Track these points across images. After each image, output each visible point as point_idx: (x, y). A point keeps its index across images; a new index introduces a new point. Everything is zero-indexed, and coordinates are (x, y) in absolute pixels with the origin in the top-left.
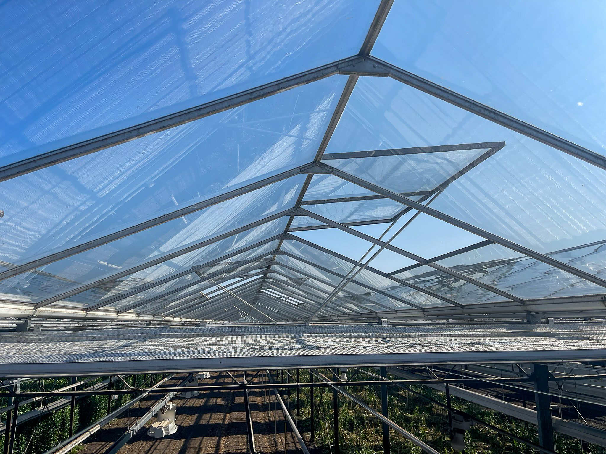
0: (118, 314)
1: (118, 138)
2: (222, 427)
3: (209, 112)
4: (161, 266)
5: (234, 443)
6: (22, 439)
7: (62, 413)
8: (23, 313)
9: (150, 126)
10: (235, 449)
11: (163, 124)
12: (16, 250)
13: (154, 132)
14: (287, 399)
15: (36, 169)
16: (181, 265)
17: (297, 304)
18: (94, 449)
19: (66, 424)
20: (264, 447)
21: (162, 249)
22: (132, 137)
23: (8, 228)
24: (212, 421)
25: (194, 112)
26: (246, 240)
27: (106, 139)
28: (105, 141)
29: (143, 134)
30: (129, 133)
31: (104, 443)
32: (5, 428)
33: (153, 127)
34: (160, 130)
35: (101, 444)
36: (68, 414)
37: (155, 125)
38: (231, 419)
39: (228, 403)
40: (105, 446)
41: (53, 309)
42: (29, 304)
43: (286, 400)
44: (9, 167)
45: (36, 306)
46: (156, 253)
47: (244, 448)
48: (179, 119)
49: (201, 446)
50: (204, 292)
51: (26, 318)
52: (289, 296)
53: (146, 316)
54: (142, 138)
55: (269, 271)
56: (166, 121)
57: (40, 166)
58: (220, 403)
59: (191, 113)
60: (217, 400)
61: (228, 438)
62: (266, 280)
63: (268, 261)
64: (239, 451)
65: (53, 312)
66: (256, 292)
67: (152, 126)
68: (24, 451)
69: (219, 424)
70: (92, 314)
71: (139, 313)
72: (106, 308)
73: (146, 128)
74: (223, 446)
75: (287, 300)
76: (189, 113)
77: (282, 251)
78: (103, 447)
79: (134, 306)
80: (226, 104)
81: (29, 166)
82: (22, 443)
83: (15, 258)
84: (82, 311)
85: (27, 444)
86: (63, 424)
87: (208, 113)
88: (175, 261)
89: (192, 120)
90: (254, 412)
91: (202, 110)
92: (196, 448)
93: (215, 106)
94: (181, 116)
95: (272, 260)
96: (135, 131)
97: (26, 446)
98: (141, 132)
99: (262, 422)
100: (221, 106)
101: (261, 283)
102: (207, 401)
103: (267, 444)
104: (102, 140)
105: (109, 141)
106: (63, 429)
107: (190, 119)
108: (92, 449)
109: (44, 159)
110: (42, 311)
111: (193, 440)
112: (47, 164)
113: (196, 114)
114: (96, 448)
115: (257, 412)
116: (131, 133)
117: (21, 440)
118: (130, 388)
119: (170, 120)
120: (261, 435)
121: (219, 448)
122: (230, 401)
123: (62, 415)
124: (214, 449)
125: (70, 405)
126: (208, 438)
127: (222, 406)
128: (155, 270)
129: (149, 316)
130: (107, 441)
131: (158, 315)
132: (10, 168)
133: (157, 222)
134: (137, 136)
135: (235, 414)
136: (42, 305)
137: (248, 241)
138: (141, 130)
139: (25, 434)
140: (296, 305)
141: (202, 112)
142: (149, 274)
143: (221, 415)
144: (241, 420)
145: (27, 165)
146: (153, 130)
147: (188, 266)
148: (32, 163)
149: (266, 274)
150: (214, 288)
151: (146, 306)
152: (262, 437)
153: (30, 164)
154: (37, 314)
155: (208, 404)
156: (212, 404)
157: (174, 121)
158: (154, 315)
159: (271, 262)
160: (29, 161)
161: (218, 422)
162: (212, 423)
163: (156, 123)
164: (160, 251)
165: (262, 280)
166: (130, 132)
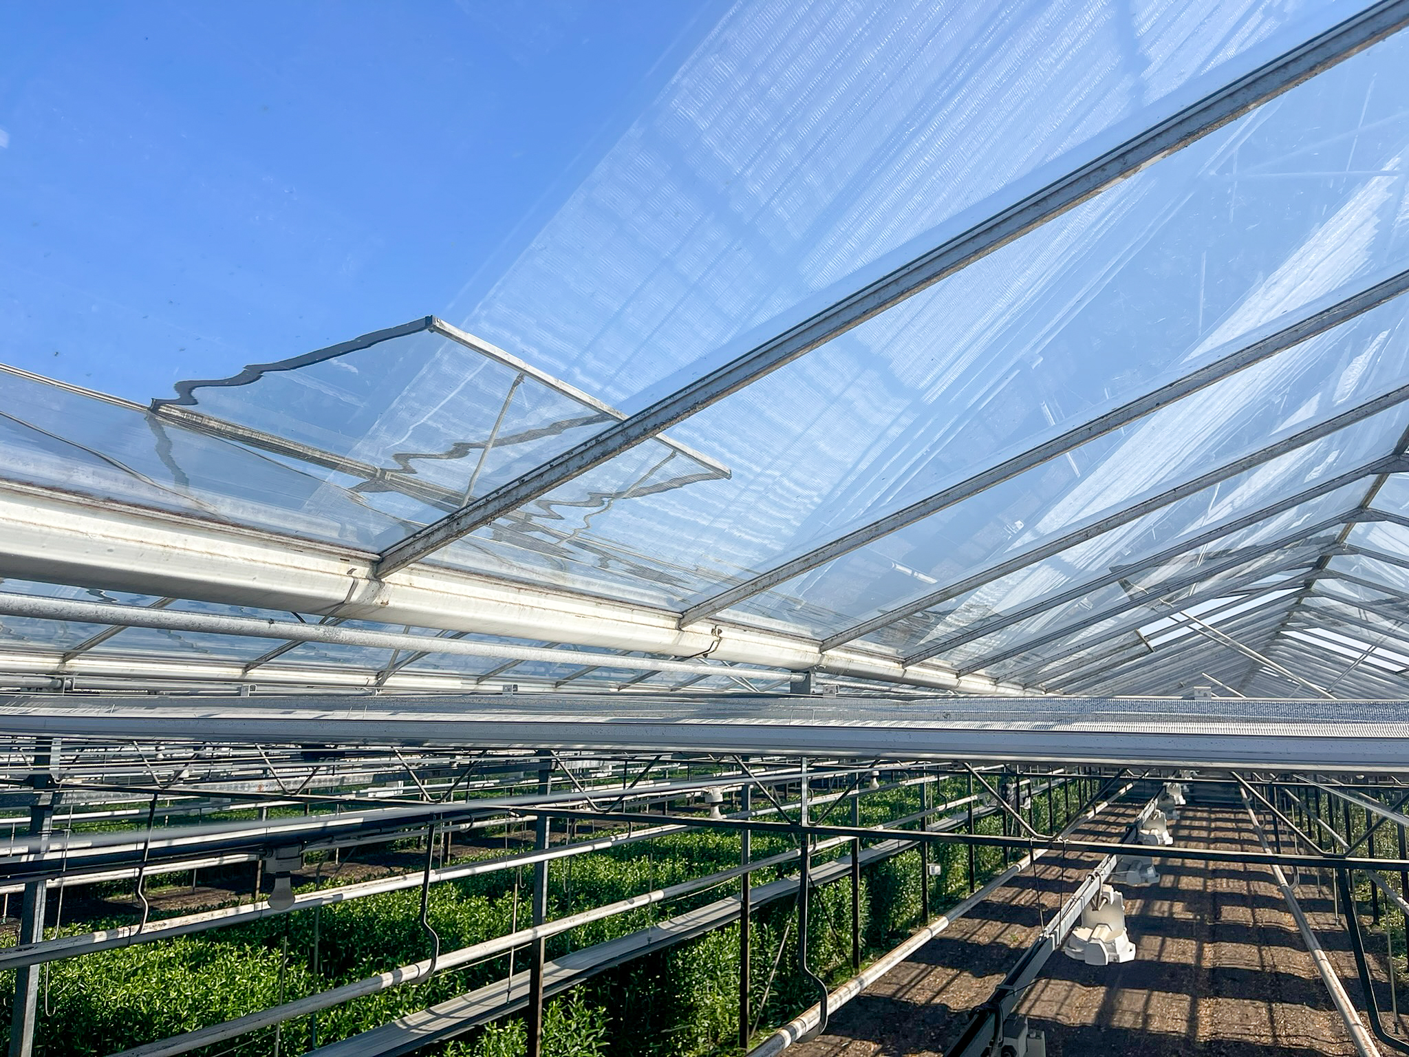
0: (958, 676)
1: (1075, 190)
2: (1197, 975)
3: (1315, 66)
4: (1040, 566)
5: (1236, 1018)
6: (769, 935)
7: (835, 890)
8: (803, 660)
9: (1151, 142)
10: (1238, 1031)
11: (1186, 128)
12: (780, 529)
13: (1166, 152)
14: (1371, 926)
15: (902, 298)
16: (1080, 565)
17: (1398, 668)
18: (904, 977)
19: (845, 914)
20: (1321, 1038)
21: (1041, 527)
22: (1108, 180)
23: (770, 481)
24: (1170, 957)
25: (1270, 77)
26: (1232, 502)
27: (1044, 199)
28: (1044, 203)
29: (1135, 166)
30: (1099, 172)
31: (923, 966)
32: (738, 907)
33: (1161, 142)
34: (1181, 145)
35: (917, 968)
36: (848, 895)
37: (1164, 135)
38: (1217, 956)
39: (1202, 918)
40: (926, 973)
41: (849, 656)
42: (811, 641)
43: (1368, 928)
44: (847, 303)
45: (823, 646)
46: (1028, 537)
47: (1263, 1033)
48: (1227, 105)
49: (1150, 1012)
50: (1144, 631)
51: (807, 671)
52: (1376, 644)
53: (1011, 686)
54: (1133, 177)
55: (1320, 575)
56: (1195, 118)
57: (909, 290)
58: (1182, 916)
59: (1260, 82)
60: (1171, 906)
61: (1217, 1003)
62: (1303, 602)
63: (1325, 545)
64: (1251, 1039)
65: (851, 661)
66: (1269, 638)
67: (1158, 139)
68: (774, 958)
69: (1185, 966)
70: (914, 672)
71: (998, 679)
72: (934, 661)
73: (1141, 149)
74: (1206, 1020)
75: (1369, 659)
76: (1254, 82)
77: (1376, 512)
78: (923, 975)
79: (983, 663)
80: (1362, 33)
81: (886, 294)
82: (769, 943)
83: (778, 548)
84: (896, 665)
85: (780, 945)
86: (839, 915)
87: (1312, 69)
88: (1069, 555)
89: (1265, 98)
90: (1280, 948)
91: (1291, 67)
92: (1138, 1014)
93: (1328, 45)
94: (1236, 95)
95: (1335, 543)
96: (1116, 163)
97: (778, 950)
98: (1129, 164)
99: (1306, 977)
100: (1346, 41)
101: (1290, 610)
102: (1146, 907)
103: (1327, 1033)
104: (1036, 204)
105: (1052, 202)
106: (841, 926)
107: (1259, 98)
108: (900, 975)
109: (915, 273)
110: (831, 659)
111: (1127, 995)
112: (923, 282)
113: (1277, 78)
114: (908, 975)
115: (1288, 949)
116: (1104, 170)
117: (766, 936)
118: (1035, 837)
119: (1203, 114)
120: (1307, 1008)
121: (1197, 1024)
122: (1208, 914)
123: (836, 895)
124: (1185, 1023)
125: (849, 875)
126: (1164, 994)
127: (1186, 923)
128: (1025, 578)
129: (1015, 686)
130: (929, 964)
131: (1033, 687)
132: (848, 306)
133: (1094, 431)
134: (1122, 173)
135: (1228, 948)
136: (833, 643)
137: (1237, 504)
138: (1129, 156)
139: (774, 924)
140: (1397, 673)
141: (1293, 70)
142: (1014, 587)
143: (1191, 946)
144: (1247, 965)
145: (882, 292)
146: (1163, 149)
147: (1097, 568)
148: (891, 287)
149: (1308, 585)
150: (1166, 622)
151: (1004, 665)
152: (1311, 1013)
153: (886, 289)
154: (825, 663)
155: (1150, 914)
156: (1160, 915)
157: (1215, 113)
158: (1025, 687)
159: (1334, 546)
160: (885, 282)
161: (1183, 960)
162: (1167, 960)
163: (1167, 130)
164: (1036, 533)
165: (1294, 600)
166: (1102, 168)
